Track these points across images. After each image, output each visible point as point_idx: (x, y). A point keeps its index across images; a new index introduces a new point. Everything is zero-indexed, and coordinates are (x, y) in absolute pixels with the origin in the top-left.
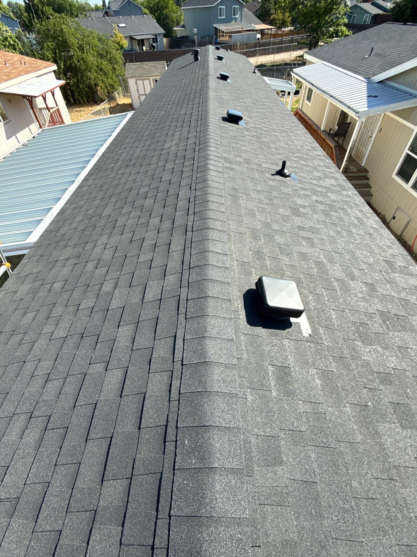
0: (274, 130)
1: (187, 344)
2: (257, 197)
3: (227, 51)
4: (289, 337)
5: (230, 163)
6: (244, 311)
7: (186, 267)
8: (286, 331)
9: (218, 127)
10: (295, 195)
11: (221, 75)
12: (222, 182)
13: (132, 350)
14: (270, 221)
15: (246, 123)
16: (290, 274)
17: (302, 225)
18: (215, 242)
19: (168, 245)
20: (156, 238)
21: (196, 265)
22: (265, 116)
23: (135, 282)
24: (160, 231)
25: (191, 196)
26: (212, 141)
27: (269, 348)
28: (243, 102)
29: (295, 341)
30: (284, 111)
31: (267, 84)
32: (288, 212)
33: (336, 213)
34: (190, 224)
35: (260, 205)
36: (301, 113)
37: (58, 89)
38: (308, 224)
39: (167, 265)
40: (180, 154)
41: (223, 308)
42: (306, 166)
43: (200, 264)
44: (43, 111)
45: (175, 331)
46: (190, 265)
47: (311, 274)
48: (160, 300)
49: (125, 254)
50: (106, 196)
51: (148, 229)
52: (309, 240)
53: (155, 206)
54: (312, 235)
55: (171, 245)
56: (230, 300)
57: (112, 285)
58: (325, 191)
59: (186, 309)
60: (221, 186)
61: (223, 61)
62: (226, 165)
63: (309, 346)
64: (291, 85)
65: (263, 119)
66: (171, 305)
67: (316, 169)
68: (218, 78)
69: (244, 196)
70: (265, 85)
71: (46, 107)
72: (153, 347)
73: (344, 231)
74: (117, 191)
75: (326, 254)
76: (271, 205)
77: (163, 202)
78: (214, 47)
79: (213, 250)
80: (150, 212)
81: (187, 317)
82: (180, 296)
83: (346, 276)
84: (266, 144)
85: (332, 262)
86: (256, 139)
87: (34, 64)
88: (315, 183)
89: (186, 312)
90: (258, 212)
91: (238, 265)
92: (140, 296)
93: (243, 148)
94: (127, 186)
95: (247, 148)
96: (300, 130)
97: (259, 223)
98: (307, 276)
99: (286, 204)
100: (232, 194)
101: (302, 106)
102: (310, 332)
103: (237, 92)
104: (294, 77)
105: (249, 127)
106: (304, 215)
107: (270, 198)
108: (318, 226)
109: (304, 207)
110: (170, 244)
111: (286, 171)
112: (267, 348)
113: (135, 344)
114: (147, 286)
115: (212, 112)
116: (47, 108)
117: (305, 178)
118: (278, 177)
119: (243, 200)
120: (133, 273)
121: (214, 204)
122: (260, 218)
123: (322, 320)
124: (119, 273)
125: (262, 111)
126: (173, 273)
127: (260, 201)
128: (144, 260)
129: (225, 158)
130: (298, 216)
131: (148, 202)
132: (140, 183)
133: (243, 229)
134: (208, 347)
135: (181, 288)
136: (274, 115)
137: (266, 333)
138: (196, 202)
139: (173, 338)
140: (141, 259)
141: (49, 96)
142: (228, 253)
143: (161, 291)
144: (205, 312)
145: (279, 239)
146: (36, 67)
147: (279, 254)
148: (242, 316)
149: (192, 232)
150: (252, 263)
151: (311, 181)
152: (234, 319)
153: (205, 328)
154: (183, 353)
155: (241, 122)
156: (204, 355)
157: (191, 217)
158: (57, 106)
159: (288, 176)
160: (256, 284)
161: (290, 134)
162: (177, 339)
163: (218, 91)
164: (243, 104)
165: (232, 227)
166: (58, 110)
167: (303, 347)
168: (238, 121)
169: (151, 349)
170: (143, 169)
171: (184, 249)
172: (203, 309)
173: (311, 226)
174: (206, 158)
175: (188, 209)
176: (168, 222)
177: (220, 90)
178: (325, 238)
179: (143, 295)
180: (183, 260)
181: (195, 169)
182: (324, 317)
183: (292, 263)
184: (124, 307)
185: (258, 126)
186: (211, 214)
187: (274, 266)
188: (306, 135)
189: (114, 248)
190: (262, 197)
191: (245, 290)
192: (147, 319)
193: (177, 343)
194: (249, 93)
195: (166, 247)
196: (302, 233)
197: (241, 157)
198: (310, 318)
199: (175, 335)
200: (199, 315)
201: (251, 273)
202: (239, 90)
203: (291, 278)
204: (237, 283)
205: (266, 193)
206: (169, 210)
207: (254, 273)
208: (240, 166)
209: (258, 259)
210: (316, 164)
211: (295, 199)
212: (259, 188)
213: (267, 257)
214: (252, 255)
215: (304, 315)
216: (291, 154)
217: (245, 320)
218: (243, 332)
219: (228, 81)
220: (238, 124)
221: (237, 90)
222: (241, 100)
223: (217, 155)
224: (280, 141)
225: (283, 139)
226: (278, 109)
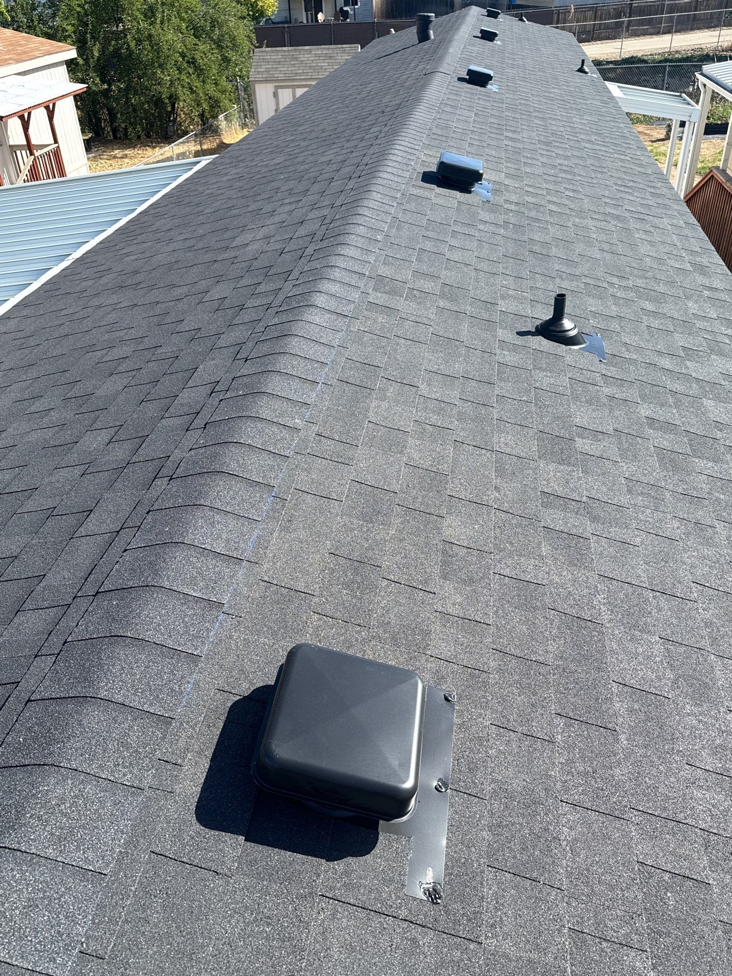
0: (581, 213)
2: (435, 396)
3: (522, 20)
4: (340, 892)
5: (392, 292)
6: (205, 764)
7: (90, 587)
9: (399, 195)
10: (576, 398)
11: (470, 72)
12: (336, 343)
14: (447, 469)
15: (496, 192)
17: (562, 491)
18: (219, 517)
19: (85, 514)
20: (68, 489)
21: (120, 583)
22: (569, 177)
25: (227, 375)
26: (361, 230)
28: (511, 139)
30: (640, 165)
31: (612, 98)
32: (529, 448)
33: (710, 464)
35: (434, 419)
36: (721, 178)
38: (588, 488)
41: (128, 746)
42: (654, 314)
50: (24, 362)
51: (63, 463)
52: (571, 543)
53: (121, 397)
55: (92, 515)
56: (168, 721)
58: (695, 389)
60: (326, 355)
61: (497, 42)
62: (375, 297)
63: (413, 941)
64: (689, 104)
65: (556, 183)
67: (686, 325)
68: (461, 79)
69: (393, 388)
70: (603, 102)
73: (719, 526)
74: (57, 352)
75: (621, 596)
77: (147, 389)
78: (484, 12)
79: (199, 540)
80: (98, 413)
82: (18, 683)
83: (675, 682)
84: (536, 248)
85: (635, 626)
86: (509, 234)
87: (21, 45)
88: (671, 367)
90: (418, 438)
91: (263, 597)
93: (456, 256)
95: (469, 257)
96: (671, 217)
97: (406, 470)
99: (533, 421)
100: (350, 380)
103: (506, 113)
104: (705, 86)
105: (500, 200)
107: (481, 400)
108: (624, 500)
109: (597, 434)
110: (91, 511)
111: (567, 324)
115: (399, 159)
116: (30, 147)
117: (639, 349)
118: (541, 343)
119: (383, 399)
121: (276, 403)
122: (416, 456)
125: (566, 163)
126: (46, 604)
127: (443, 407)
129: (381, 278)
130: (561, 462)
132: (122, 333)
133: (338, 488)
135: (36, 656)
136: (599, 176)
138: (228, 395)
142: (246, 556)
144: (51, 754)
145: (456, 527)
147: (436, 575)
148: (187, 783)
149: (170, 480)
150: (320, 596)
151: (656, 359)
152: (148, 793)
153: (21, 812)
155: (476, 188)
157: (192, 437)
158: (56, 141)
159: (570, 341)
161: (633, 225)
163: (448, 109)
164: (510, 143)
165: (300, 476)
166: (57, 153)
168: (472, 185)
170: (152, 296)
171: (118, 532)
173: (598, 496)
174: (319, 276)
175: (198, 413)
176: (125, 444)
177: (452, 106)
178: (638, 540)
180: (95, 566)
181: (278, 302)
182: (525, 831)
183: (470, 613)
185: (533, 200)
186: (249, 432)
188: (687, 232)
190: (454, 395)
191: (244, 689)
194: (543, 119)
195: (73, 521)
196: (555, 518)
197: (434, 277)
200: (28, 762)
202: (515, 110)
204: (226, 662)
205: (473, 384)
206: (148, 411)
208: (419, 303)
209: (347, 585)
210: (692, 311)
212: (457, 367)
213: (385, 582)
214: (332, 571)
216: (615, 280)
217: (193, 800)
218: (158, 850)
219: (489, 86)
220: (470, 192)
221: (508, 109)
222: (510, 135)
223: (355, 269)
224: (589, 242)
225: (603, 237)
226: (622, 160)
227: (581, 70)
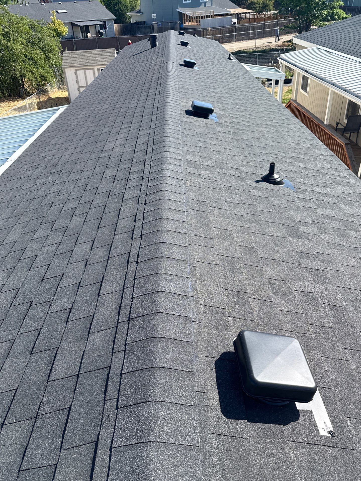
0: (257, 125)
1: (115, 456)
2: (235, 212)
3: (194, 36)
4: (295, 438)
5: (196, 167)
6: (217, 391)
7: (124, 317)
8: (289, 426)
9: (179, 122)
10: (291, 208)
11: (185, 62)
12: (183, 192)
13: (19, 471)
14: (254, 245)
15: (218, 117)
16: (290, 327)
17: (304, 250)
18: (171, 278)
19: (99, 284)
20: (81, 273)
21: (139, 313)
22: (245, 108)
23: (40, 346)
24: (88, 264)
25: (139, 212)
26: (171, 139)
27: (260, 461)
28: (214, 92)
29: (307, 446)
30: (271, 101)
31: (247, 71)
32: (282, 232)
33: (355, 233)
34: (134, 252)
35: (239, 223)
36: (295, 104)
38: (314, 248)
39: (94, 315)
40: (126, 157)
41: (181, 387)
42: (305, 168)
43: (145, 313)
45: (97, 433)
46: (130, 314)
47: (325, 325)
48: (78, 375)
49: (30, 300)
50: (14, 214)
51: (71, 261)
52: (317, 272)
53: (85, 227)
54: (322, 265)
55: (103, 284)
56: (193, 373)
57: (3, 351)
58: (335, 201)
59: (119, 391)
60: (182, 198)
61: (189, 46)
62: (190, 170)
63: (331, 454)
64: (279, 72)
65: (242, 112)
66: (94, 384)
67: (319, 172)
68: (181, 65)
69: (216, 211)
70: (244, 73)
72: (57, 465)
74: (32, 207)
75: (346, 294)
76: (255, 222)
77: (97, 222)
78: (178, 33)
79: (167, 289)
80: (77, 235)
81: (119, 406)
82: (110, 367)
84: (246, 142)
86: (232, 137)
88: (320, 191)
89: (119, 395)
90: (237, 233)
91: (205, 312)
92: (45, 370)
93: (215, 148)
94: (47, 200)
95: (221, 148)
96: (293, 124)
97: (238, 248)
98: (318, 329)
99: (279, 220)
100: (197, 209)
101: (296, 96)
102: (330, 427)
103: (207, 80)
104: (282, 63)
105: (223, 121)
106: (306, 236)
107: (254, 213)
108: (329, 252)
109: (306, 224)
110: (102, 282)
111: (276, 176)
112: (257, 461)
113: (25, 458)
114: (59, 352)
115: (172, 105)
117: (305, 185)
118: (265, 185)
119: (214, 216)
120: (39, 330)
121: (172, 223)
122: (239, 241)
123: (349, 405)
124: (16, 331)
125: (241, 102)
126: (102, 328)
127: (240, 217)
128: (59, 308)
129: (188, 161)
130: (298, 237)
131: (76, 222)
132: (66, 196)
133: (214, 259)
134: (151, 462)
135: (113, 353)
136: (257, 107)
137: (255, 431)
138: (145, 221)
139: (93, 445)
140: (55, 307)
142: (190, 294)
143: (80, 361)
144: (149, 396)
145: (268, 271)
147: (271, 294)
148: (213, 400)
149: (137, 263)
150: (228, 309)
151: (314, 188)
152: (199, 407)
153: (149, 425)
154: (108, 474)
155: (210, 116)
156: (144, 478)
157: (137, 242)
159: (280, 183)
160: (235, 343)
161: (281, 129)
162: (99, 447)
163: (182, 79)
164: (215, 94)
165: (197, 255)
167: (321, 456)
168: (208, 115)
169: (53, 467)
170: (73, 177)
171: (123, 290)
172: (147, 390)
173: (319, 251)
174: (161, 162)
175: (133, 231)
176: (101, 249)
177: (183, 78)
178: (342, 269)
179: (50, 368)
180: (120, 307)
181: (146, 176)
182: (354, 400)
183: (292, 309)
184: (17, 389)
185: (235, 120)
186: (166, 237)
187: (264, 314)
188: (302, 131)
189: (14, 292)
190: (242, 212)
191: (217, 355)
192: (52, 410)
193: (98, 455)
194: (223, 82)
195: (95, 288)
196: (305, 262)
197: (211, 159)
198: (327, 403)
199: (96, 440)
200: (139, 402)
201: (228, 326)
202: (210, 79)
203: (293, 334)
204: (204, 343)
205: (247, 206)
206: (105, 232)
207: (231, 325)
208: (209, 171)
209: (237, 302)
210: (319, 166)
211: (292, 213)
212: (237, 199)
213: (252, 300)
214: (228, 297)
215: (317, 396)
216: (283, 155)
217: (219, 407)
218: (214, 432)
219: (194, 68)
220: (208, 119)
221: (207, 78)
222: (212, 90)
223: (176, 157)
224: (266, 139)
225: (270, 136)
226: (263, 99)
227: (229, 58)
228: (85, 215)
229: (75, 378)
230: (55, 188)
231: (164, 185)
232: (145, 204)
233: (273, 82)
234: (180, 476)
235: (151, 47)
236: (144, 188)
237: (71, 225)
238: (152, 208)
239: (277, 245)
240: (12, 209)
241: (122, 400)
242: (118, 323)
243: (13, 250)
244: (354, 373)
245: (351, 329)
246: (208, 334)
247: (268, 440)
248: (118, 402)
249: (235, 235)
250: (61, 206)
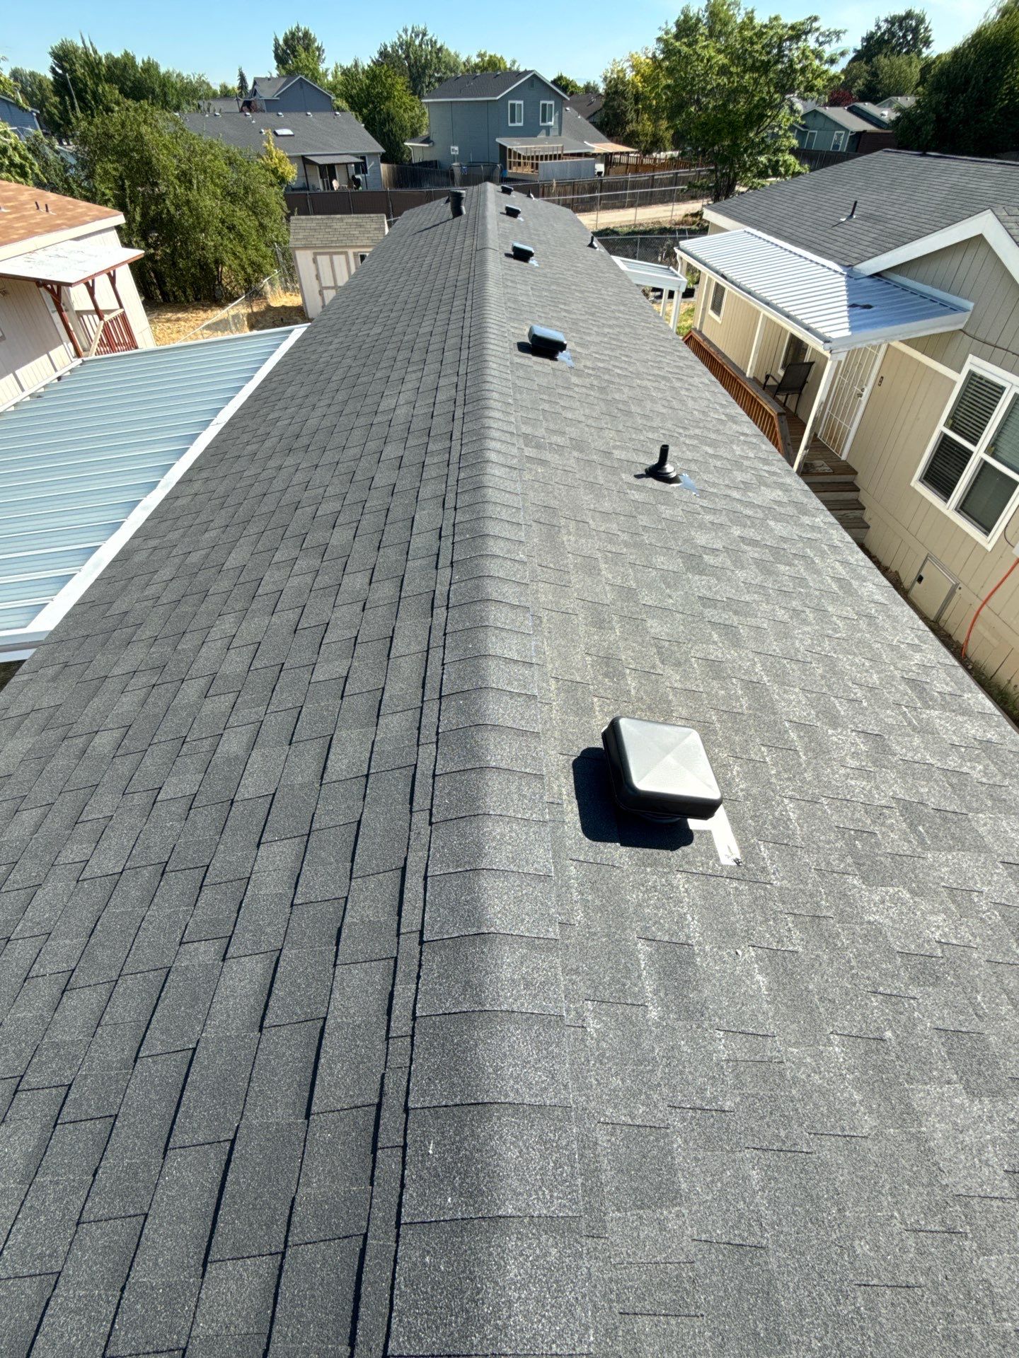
0: (638, 375)
1: (432, 887)
2: (602, 529)
3: (529, 196)
4: (686, 867)
5: (539, 447)
6: (576, 802)
7: (431, 694)
8: (679, 852)
9: (508, 364)
10: (691, 524)
11: (515, 249)
12: (519, 490)
13: (292, 905)
14: (634, 586)
15: (574, 359)
16: (684, 712)
17: (709, 595)
18: (504, 634)
19: (388, 640)
20: (357, 621)
21: (456, 689)
22: (618, 343)
23: (303, 732)
24: (367, 607)
25: (445, 522)
26: (495, 396)
27: (638, 896)
28: (566, 311)
29: (703, 878)
30: (662, 332)
31: (622, 272)
32: (677, 564)
33: (788, 568)
34: (441, 589)
35: (609, 547)
36: (699, 338)
37: (126, 268)
38: (724, 591)
39: (383, 689)
40: (418, 424)
41: (525, 796)
42: (715, 456)
43: (466, 688)
44: (85, 317)
45: (403, 856)
46: (441, 689)
47: (735, 710)
48: (367, 776)
49: (279, 661)
50: (236, 520)
51: (339, 602)
52: (729, 632)
53: (356, 546)
54: (735, 618)
55: (395, 641)
56: (541, 777)
57: (245, 739)
58: (760, 515)
59: (432, 799)
60: (516, 501)
61: (520, 218)
62: (529, 452)
63: (736, 889)
64: (676, 276)
65: (613, 350)
66: (393, 788)
67: (737, 464)
68: (508, 255)
69: (572, 525)
70: (616, 275)
71: (93, 308)
72: (347, 898)
73: (807, 610)
74: (264, 509)
75: (768, 664)
76: (635, 545)
77: (377, 537)
78: (499, 188)
79: (499, 652)
80: (344, 560)
81: (433, 820)
82: (416, 765)
83: (817, 716)
84: (620, 406)
85: (783, 684)
86: (597, 395)
87: (68, 210)
88: (738, 497)
89: (432, 806)
90: (606, 563)
91: (558, 689)
92: (315, 767)
93: (569, 415)
94: (287, 498)
95: (579, 415)
96: (699, 376)
97: (608, 588)
98: (725, 717)
99: (672, 544)
100: (542, 520)
101: (702, 323)
102: (737, 855)
103: (552, 287)
104: (681, 258)
105: (581, 366)
106: (717, 572)
107: (633, 530)
108: (747, 598)
109: (714, 551)
110: (392, 638)
111: (669, 468)
112: (633, 897)
113: (299, 888)
114: (334, 742)
115: (496, 332)
116: (97, 311)
117: (714, 485)
118: (652, 483)
119: (569, 533)
120: (299, 709)
121: (502, 543)
122: (610, 576)
123: (764, 823)
124: (262, 709)
125: (611, 331)
126: (399, 709)
127: (611, 537)
128: (327, 676)
129: (526, 436)
130: (701, 573)
131: (339, 537)
132: (321, 490)
133: (569, 604)
134: (486, 896)
135: (418, 745)
136: (638, 342)
137: (630, 857)
138: (457, 539)
139: (399, 872)
140: (319, 675)
141: (102, 284)
142: (534, 661)
143: (368, 755)
144: (478, 807)
145: (655, 626)
146: (74, 218)
147: (658, 662)
148: (570, 815)
149: (448, 608)
150: (593, 684)
151: (729, 492)
152: (551, 824)
153: (480, 846)
154: (424, 910)
155: (560, 356)
156: (477, 916)
157: (445, 573)
158: (121, 306)
159: (675, 480)
160: (605, 736)
161: (678, 384)
162: (408, 875)
163: (509, 283)
164: (566, 314)
165: (543, 599)
166: (123, 317)
167: (722, 892)
168: (557, 353)
169: (342, 901)
170: (329, 457)
171: (428, 651)
172: (475, 800)
173: (731, 596)
174: (480, 436)
175: (438, 555)
176: (387, 583)
177: (512, 282)
178: (765, 625)
179: (322, 765)
180: (424, 678)
181: (454, 458)
182: (770, 817)
183: (688, 686)
184: (274, 794)
185: (601, 365)
186: (493, 567)
187: (646, 692)
189: (252, 648)
190: (614, 527)
191: (576, 752)
192: (332, 824)
193: (407, 885)
194: (581, 292)
195: (382, 646)
196: (709, 613)
197: (563, 433)
198: (736, 822)
199: (402, 865)
200: (463, 815)
201: (592, 709)
202: (558, 284)
203: (689, 721)
204: (557, 734)
205: (622, 518)
206: (391, 555)
207: (598, 709)
208: (560, 455)
209: (606, 675)
210: (737, 453)
211: (693, 533)
212: (607, 506)
213: (628, 671)
214: (592, 666)
215: (721, 812)
216: (681, 431)
217: (579, 825)
218: (574, 857)
219: (530, 262)
220: (556, 360)
221: (552, 283)
222: (562, 306)
223: (505, 429)
224: (653, 401)
225: (660, 395)
226: (648, 328)
227: (591, 245)
228: (355, 524)
229: (364, 780)
230: (299, 477)
231: (487, 477)
232: (455, 509)
233: (665, 294)
234: (527, 914)
235: (451, 216)
236: (452, 481)
237: (334, 542)
238: (467, 517)
239: (668, 586)
240: (231, 510)
241: (438, 813)
242: (423, 702)
243: (242, 580)
244: (773, 780)
245: (773, 718)
246: (563, 722)
247: (648, 870)
248: (431, 815)
249: (603, 566)
250: (314, 507)
